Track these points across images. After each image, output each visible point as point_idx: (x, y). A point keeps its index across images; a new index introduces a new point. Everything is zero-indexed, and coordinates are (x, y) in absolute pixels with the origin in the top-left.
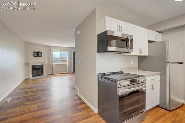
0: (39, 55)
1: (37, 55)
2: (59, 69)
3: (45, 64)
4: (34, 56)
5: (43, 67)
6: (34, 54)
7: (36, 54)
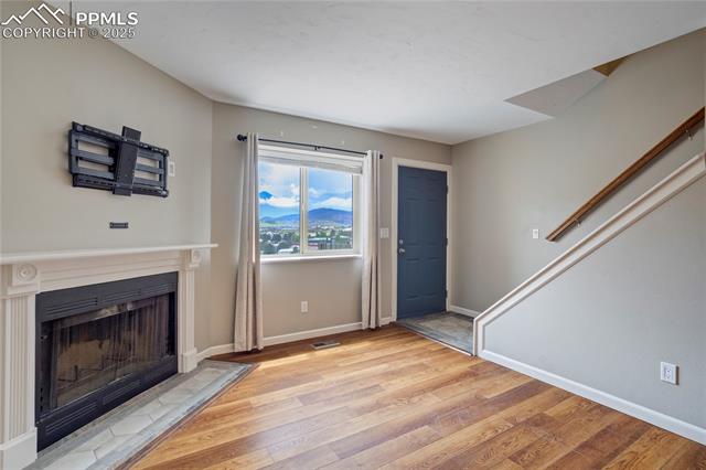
0: (138, 175)
1: (113, 169)
2: (304, 306)
3: (195, 263)
4: (77, 180)
5: (172, 298)
6: (72, 157)
7: (99, 152)
